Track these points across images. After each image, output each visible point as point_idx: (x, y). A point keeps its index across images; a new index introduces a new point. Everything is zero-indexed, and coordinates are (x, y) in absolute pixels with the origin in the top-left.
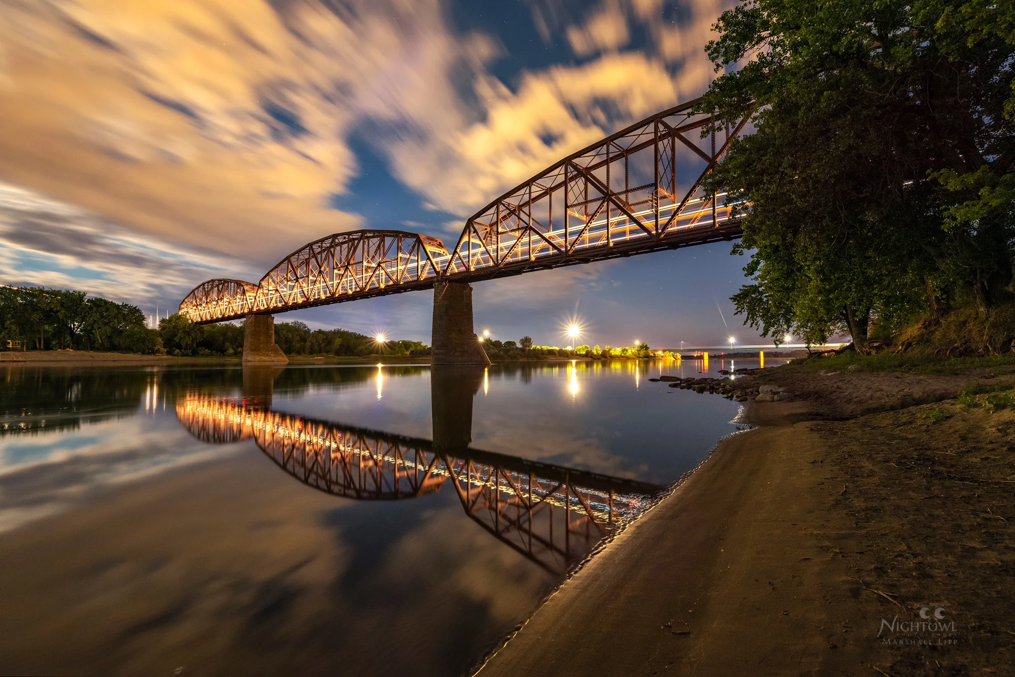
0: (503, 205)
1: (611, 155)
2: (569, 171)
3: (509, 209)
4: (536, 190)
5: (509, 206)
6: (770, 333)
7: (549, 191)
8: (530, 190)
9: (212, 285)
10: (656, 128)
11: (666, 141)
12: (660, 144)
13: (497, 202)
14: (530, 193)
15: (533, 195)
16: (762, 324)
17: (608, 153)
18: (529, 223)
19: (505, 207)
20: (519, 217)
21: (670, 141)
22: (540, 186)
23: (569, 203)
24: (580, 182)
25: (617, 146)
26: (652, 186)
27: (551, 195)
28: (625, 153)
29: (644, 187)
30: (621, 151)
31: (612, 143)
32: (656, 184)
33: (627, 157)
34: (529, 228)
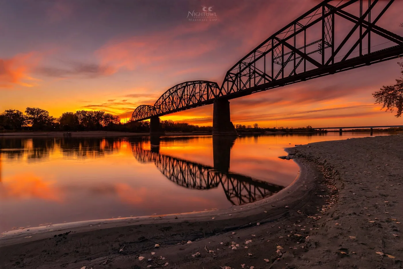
0: (243, 63)
1: (297, 30)
2: (274, 42)
3: (246, 65)
4: (258, 54)
5: (245, 63)
7: (264, 54)
8: (255, 54)
9: (141, 107)
10: (324, 9)
11: (329, 17)
12: (326, 19)
13: (240, 62)
14: (255, 56)
15: (256, 57)
16: (396, 109)
17: (295, 30)
18: (255, 70)
19: (244, 64)
20: (250, 68)
21: (331, 16)
22: (259, 52)
23: (274, 58)
24: (280, 47)
25: (300, 25)
26: (321, 41)
27: (265, 56)
28: (304, 28)
29: (316, 42)
30: (302, 27)
31: (297, 23)
32: (323, 40)
33: (305, 31)
34: (254, 72)
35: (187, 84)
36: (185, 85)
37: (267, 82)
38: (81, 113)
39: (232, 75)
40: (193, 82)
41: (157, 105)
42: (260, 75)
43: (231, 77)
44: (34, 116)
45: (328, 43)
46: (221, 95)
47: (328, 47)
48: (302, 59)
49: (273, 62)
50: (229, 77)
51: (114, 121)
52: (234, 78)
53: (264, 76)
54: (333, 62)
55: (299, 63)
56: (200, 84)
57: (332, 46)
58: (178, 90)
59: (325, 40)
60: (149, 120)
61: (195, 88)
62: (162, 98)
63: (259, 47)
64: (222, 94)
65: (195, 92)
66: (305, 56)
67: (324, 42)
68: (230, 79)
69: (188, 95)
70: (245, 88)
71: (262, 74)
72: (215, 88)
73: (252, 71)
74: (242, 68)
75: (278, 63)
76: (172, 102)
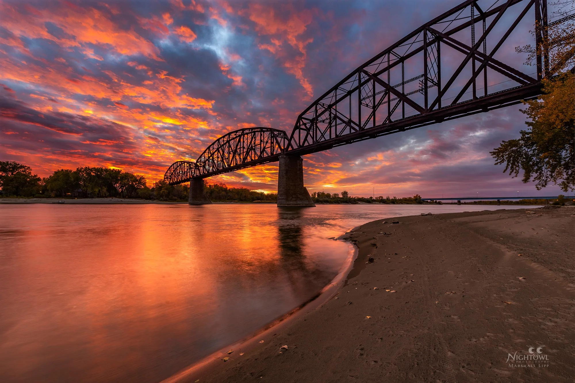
0: (320, 104)
1: (391, 63)
2: (362, 77)
3: (324, 108)
6: (532, 179)
7: (350, 93)
8: (336, 93)
9: (177, 164)
10: (425, 35)
11: (433, 46)
12: (429, 49)
13: (316, 103)
14: (336, 96)
15: (338, 98)
16: (522, 172)
17: (389, 61)
18: (336, 114)
19: (322, 106)
20: (330, 111)
21: (436, 45)
22: (343, 90)
23: (362, 98)
24: (370, 84)
25: (396, 54)
26: (422, 77)
27: (350, 96)
28: (402, 60)
29: (416, 78)
30: (399, 58)
31: (391, 52)
32: (425, 75)
33: (403, 63)
34: (336, 117)
35: (243, 132)
36: (239, 133)
37: (353, 131)
38: (83, 172)
39: (305, 121)
40: (252, 130)
41: (200, 162)
42: (344, 122)
43: (305, 124)
44: (7, 174)
45: (432, 80)
46: (290, 149)
47: (432, 86)
48: (400, 101)
49: (360, 103)
50: (301, 123)
51: (136, 184)
52: (308, 126)
53: (349, 123)
54: (440, 105)
55: (396, 107)
56: (261, 133)
57: (439, 84)
58: (230, 140)
59: (429, 76)
60: (189, 183)
61: (255, 138)
62: (207, 151)
63: (342, 83)
64: (292, 147)
65: (255, 143)
66: (403, 98)
67: (426, 79)
68: (303, 127)
69: (244, 148)
70: (323, 139)
71: (346, 120)
72: (283, 139)
73: (332, 115)
74: (319, 112)
75: (367, 105)
76: (222, 158)
